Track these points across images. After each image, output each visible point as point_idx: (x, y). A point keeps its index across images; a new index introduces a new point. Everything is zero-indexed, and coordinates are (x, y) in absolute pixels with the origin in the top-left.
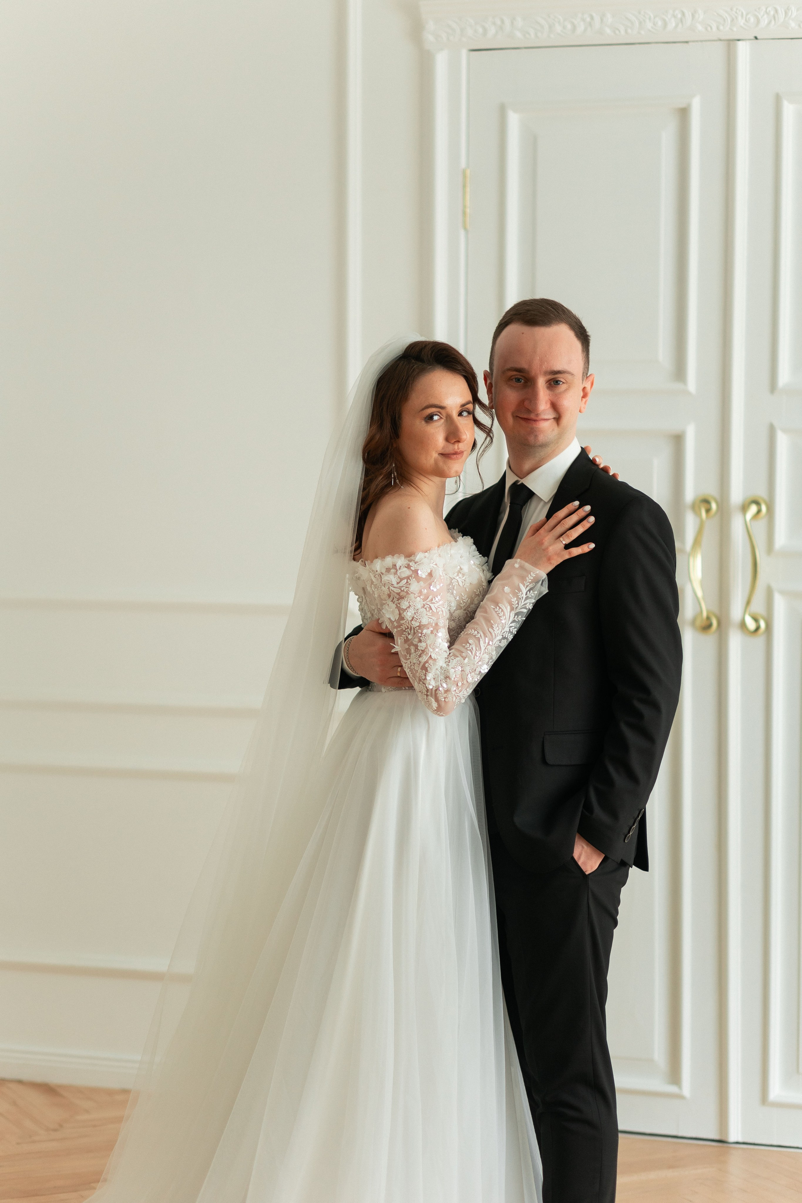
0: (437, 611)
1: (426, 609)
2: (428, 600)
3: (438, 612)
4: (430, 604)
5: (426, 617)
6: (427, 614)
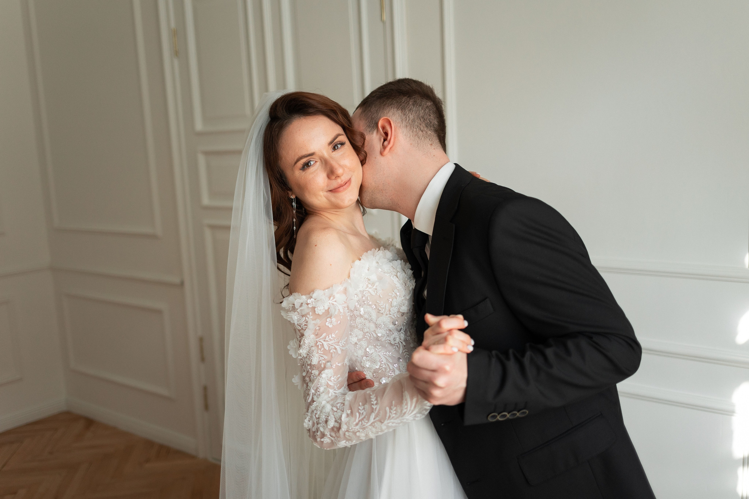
3: (330, 350)
4: (323, 342)
5: (317, 355)
6: (318, 353)
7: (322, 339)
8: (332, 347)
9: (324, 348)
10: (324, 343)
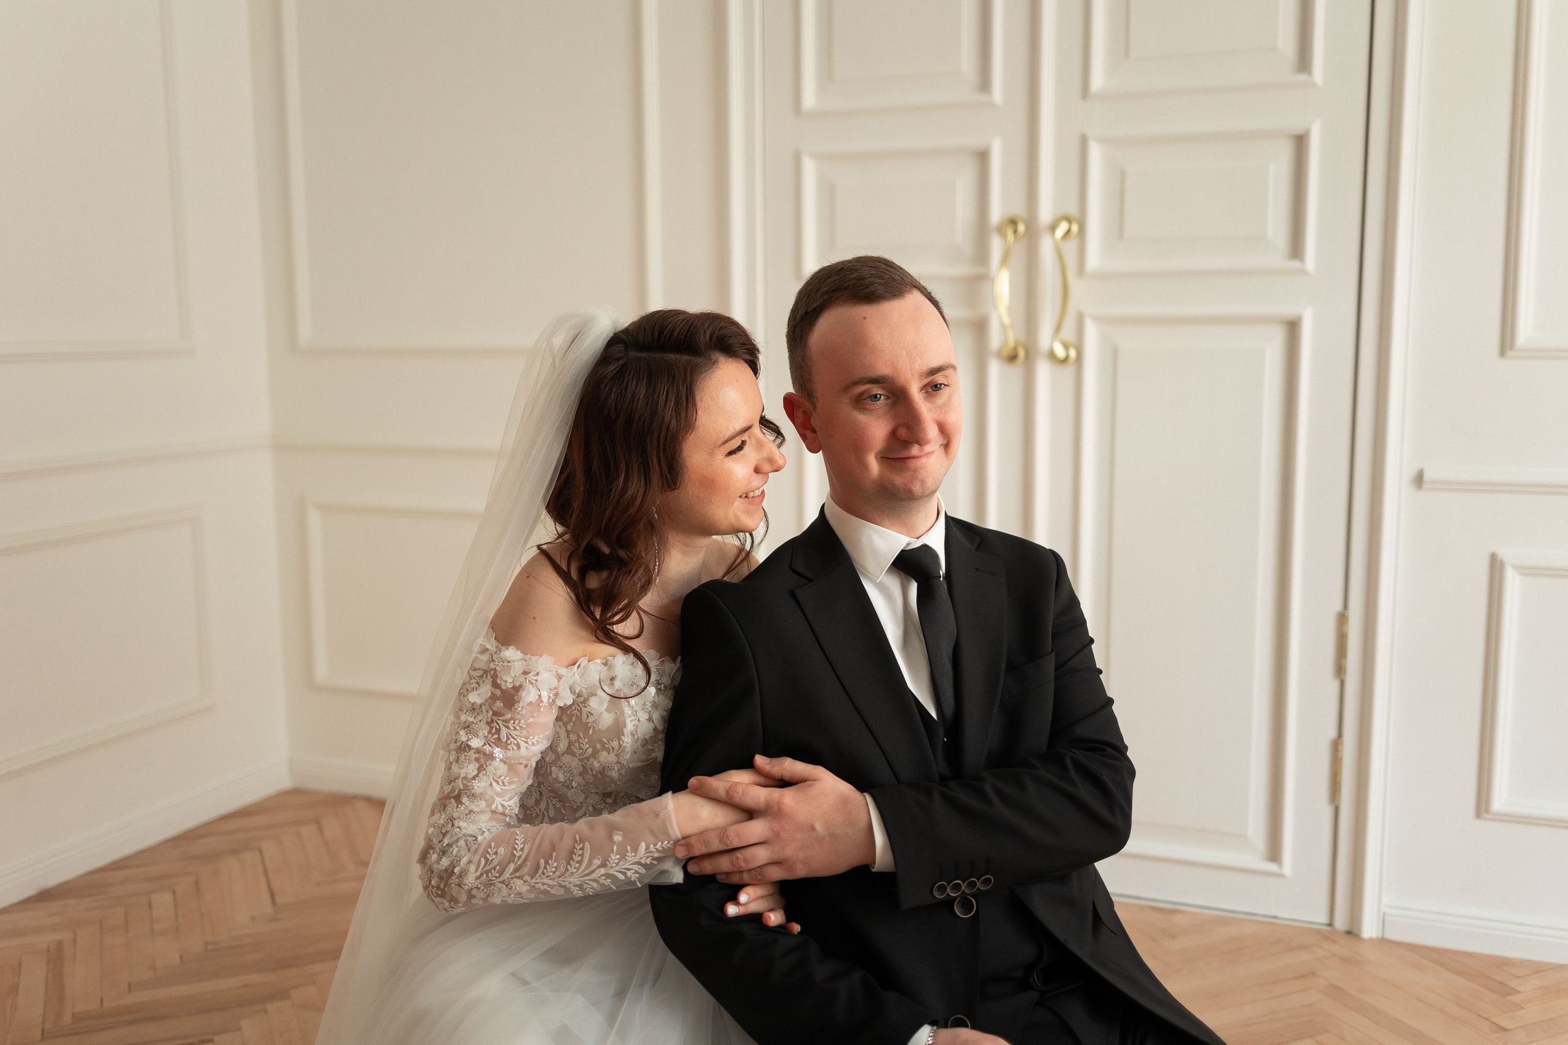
0: (506, 742)
1: (491, 728)
2: (500, 718)
7: (503, 721)
8: (512, 740)
9: (499, 736)
10: (503, 728)
